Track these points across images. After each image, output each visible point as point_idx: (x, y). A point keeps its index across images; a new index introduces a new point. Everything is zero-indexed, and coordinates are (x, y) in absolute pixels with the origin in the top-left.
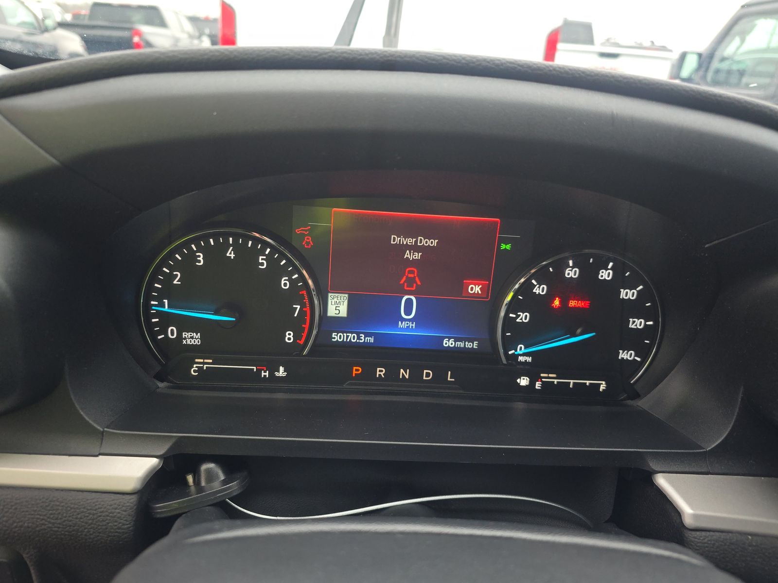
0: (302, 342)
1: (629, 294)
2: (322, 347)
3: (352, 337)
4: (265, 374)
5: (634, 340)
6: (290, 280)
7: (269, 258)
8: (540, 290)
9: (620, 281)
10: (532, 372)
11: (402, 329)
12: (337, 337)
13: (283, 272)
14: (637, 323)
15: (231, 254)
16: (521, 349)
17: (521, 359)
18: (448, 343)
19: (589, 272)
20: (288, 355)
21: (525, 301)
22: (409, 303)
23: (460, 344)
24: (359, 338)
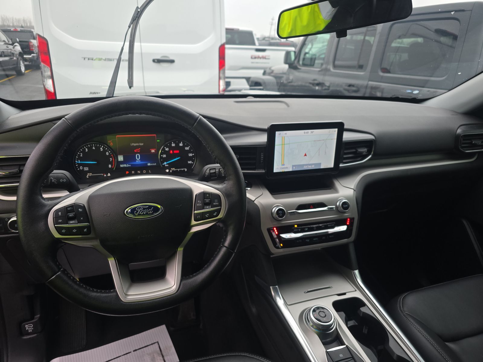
0: (113, 167)
1: (187, 148)
2: (118, 168)
3: (125, 165)
4: (105, 175)
5: (191, 159)
6: (108, 153)
7: (103, 148)
8: (167, 149)
9: (184, 146)
10: (169, 168)
11: (137, 162)
12: (122, 166)
13: (107, 151)
14: (190, 155)
15: (94, 148)
16: (165, 163)
17: (166, 165)
18: (149, 164)
19: (177, 145)
20: (110, 170)
21: (164, 152)
22: (138, 156)
23: (152, 164)
24: (127, 165)
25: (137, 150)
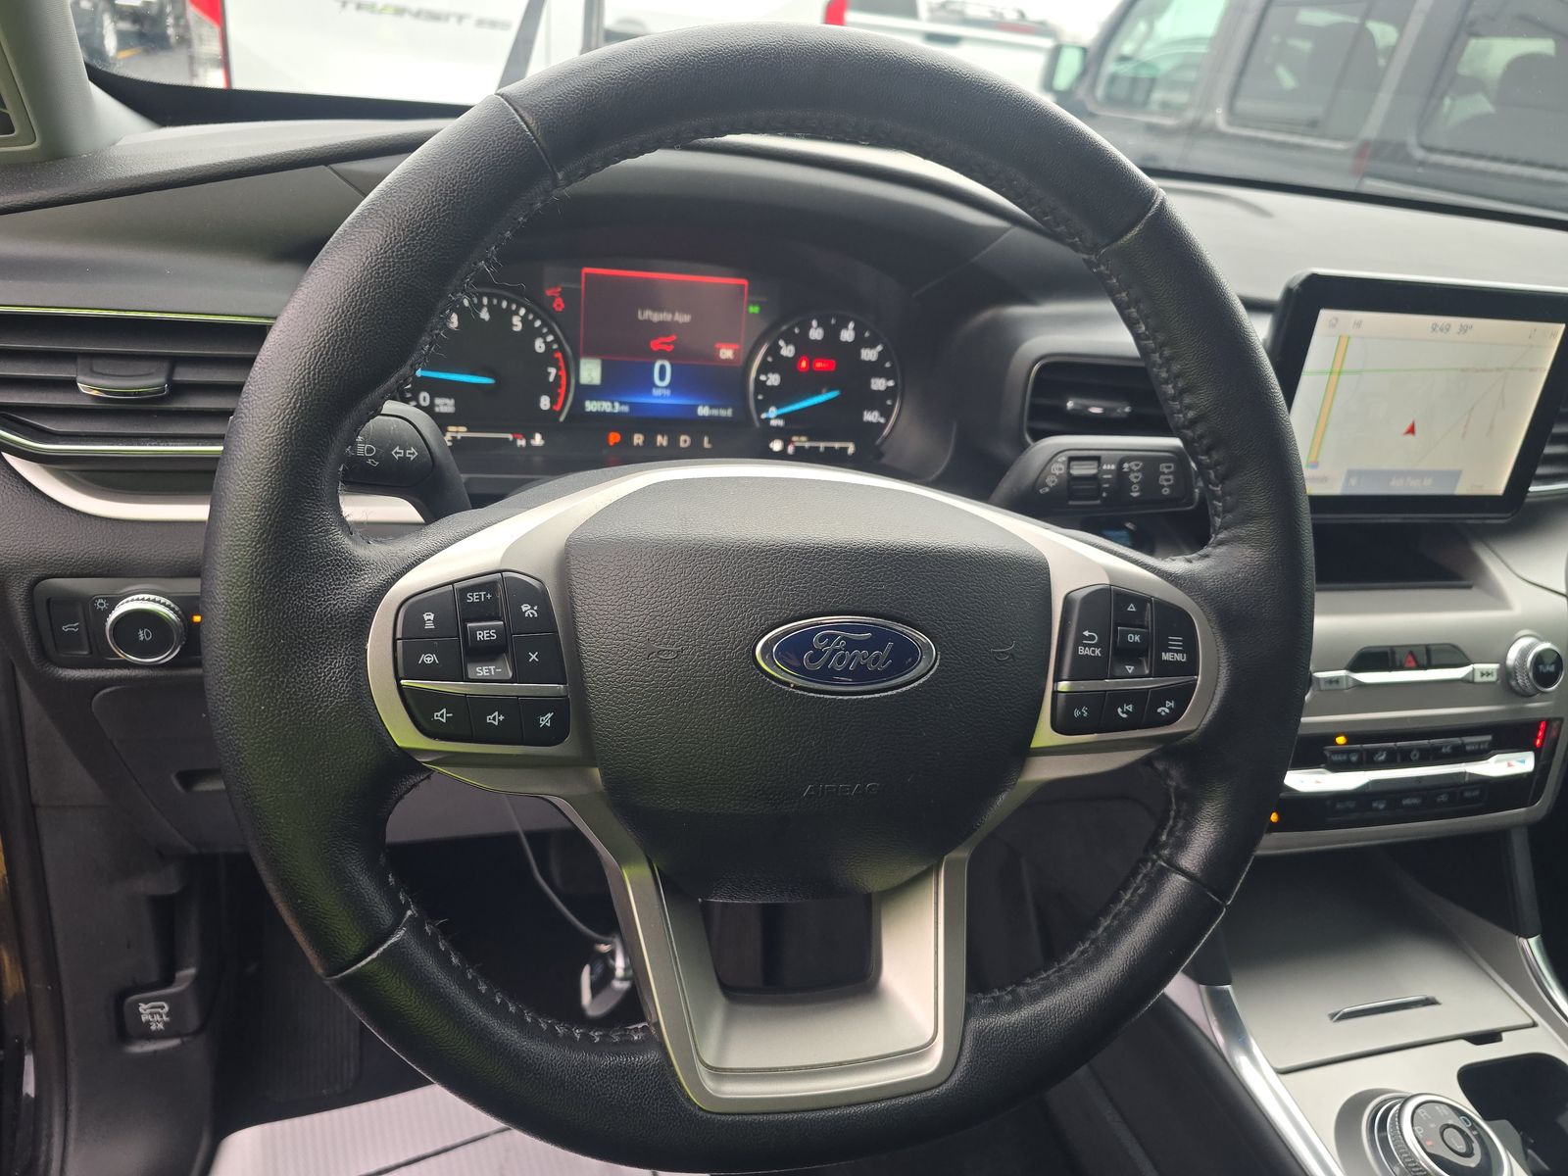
0: (557, 408)
1: (869, 355)
2: (578, 413)
3: (606, 406)
4: (521, 442)
5: (878, 401)
6: (545, 342)
7: (524, 320)
8: (788, 351)
9: (860, 342)
10: (784, 435)
11: (658, 397)
12: (591, 406)
13: (538, 333)
14: (879, 384)
15: (485, 315)
16: (773, 412)
17: (774, 423)
18: (703, 411)
19: (832, 333)
20: (544, 422)
21: (774, 363)
22: (662, 369)
23: (715, 412)
24: (613, 407)
25: (663, 343)
